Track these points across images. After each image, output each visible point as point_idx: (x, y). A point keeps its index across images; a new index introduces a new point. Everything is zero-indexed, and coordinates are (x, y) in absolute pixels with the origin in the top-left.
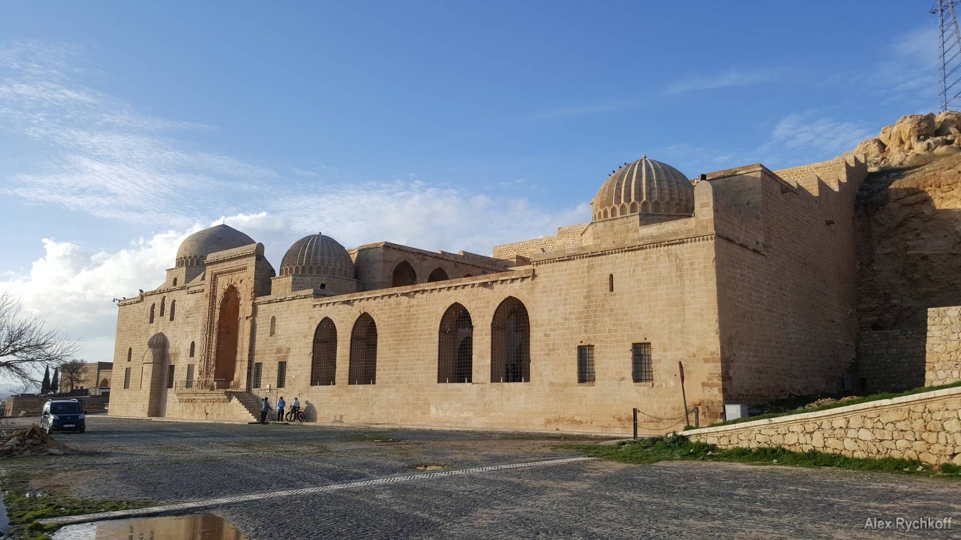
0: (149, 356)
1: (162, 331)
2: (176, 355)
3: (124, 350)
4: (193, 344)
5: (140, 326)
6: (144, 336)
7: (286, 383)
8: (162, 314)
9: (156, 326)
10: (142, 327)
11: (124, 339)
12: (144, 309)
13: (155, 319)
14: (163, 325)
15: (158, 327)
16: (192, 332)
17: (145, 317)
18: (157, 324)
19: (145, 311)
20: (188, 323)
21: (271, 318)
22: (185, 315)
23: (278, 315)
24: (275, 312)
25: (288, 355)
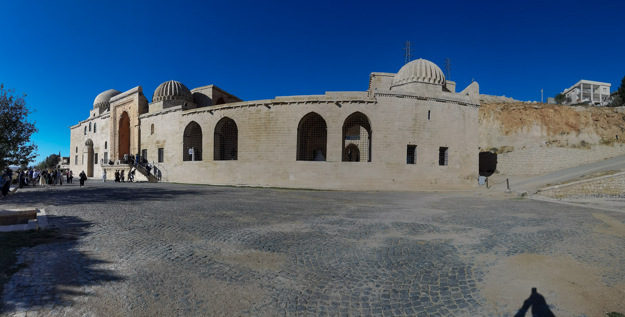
0: (86, 149)
1: (90, 138)
2: (98, 148)
3: (74, 148)
4: (106, 143)
5: (80, 137)
6: (82, 141)
7: (165, 159)
8: (90, 130)
10: (81, 137)
11: (74, 143)
12: (82, 129)
13: (87, 133)
14: (91, 135)
16: (105, 137)
17: (82, 132)
18: (88, 135)
20: (103, 133)
21: (151, 125)
22: (101, 129)
23: (155, 123)
24: (153, 121)
25: (164, 145)
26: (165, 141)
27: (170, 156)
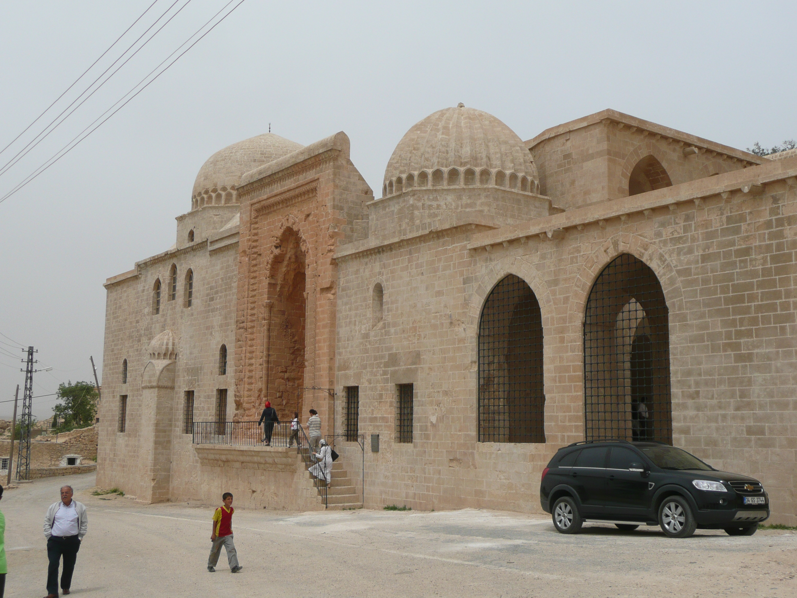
0: (151, 373)
2: (195, 371)
3: (116, 364)
4: (224, 350)
5: (137, 322)
6: (144, 339)
7: (416, 433)
8: (172, 296)
9: (163, 320)
10: (141, 323)
11: (116, 345)
12: (143, 291)
13: (162, 307)
14: (173, 316)
15: (165, 320)
16: (221, 327)
17: (146, 303)
18: (163, 315)
19: (145, 293)
20: (213, 311)
21: (371, 287)
22: (208, 295)
23: (387, 281)
24: (380, 273)
25: (417, 369)
26: (418, 355)
27: (434, 419)
